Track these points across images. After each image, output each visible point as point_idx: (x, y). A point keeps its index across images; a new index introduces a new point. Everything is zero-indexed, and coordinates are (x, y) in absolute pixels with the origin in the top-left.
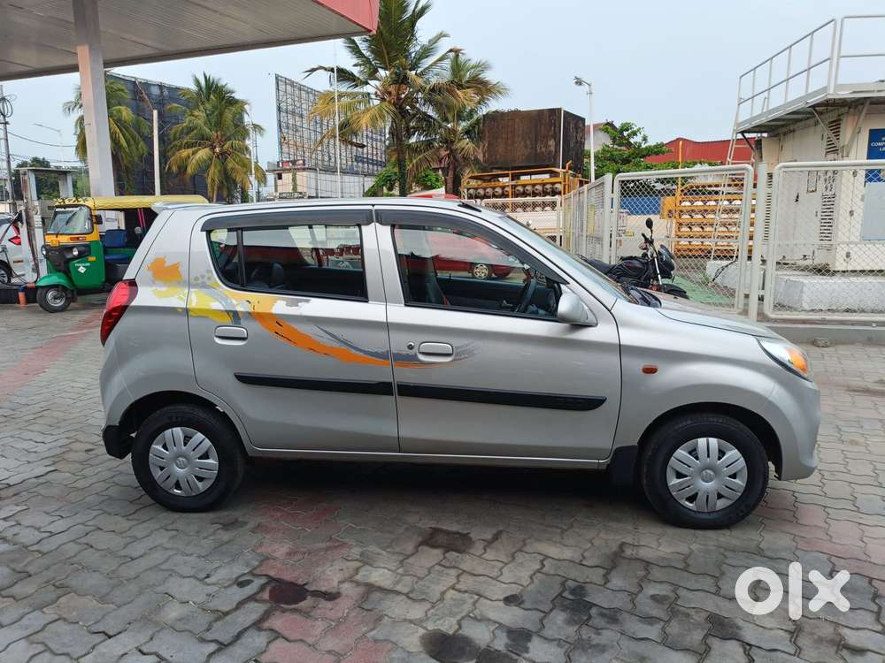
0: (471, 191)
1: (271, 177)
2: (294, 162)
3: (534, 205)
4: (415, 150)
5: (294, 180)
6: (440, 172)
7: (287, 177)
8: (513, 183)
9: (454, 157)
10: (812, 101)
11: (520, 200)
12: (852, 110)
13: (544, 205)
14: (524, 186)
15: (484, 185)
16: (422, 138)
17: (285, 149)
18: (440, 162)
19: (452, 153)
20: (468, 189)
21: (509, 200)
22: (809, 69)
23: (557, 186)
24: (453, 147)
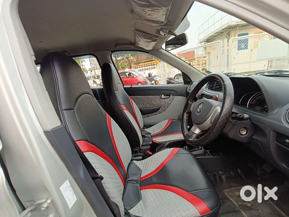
0: (134, 67)
1: (89, 72)
2: (94, 68)
3: (150, 69)
4: (120, 61)
5: (95, 72)
6: (127, 66)
7: (93, 71)
8: (144, 64)
9: (129, 61)
10: (223, 28)
11: (146, 67)
12: (233, 29)
13: (152, 68)
14: (147, 64)
15: (137, 65)
16: (122, 58)
17: (92, 65)
18: (126, 63)
19: (129, 60)
20: (133, 67)
21: (143, 68)
22: (221, 19)
23: (154, 63)
24: (129, 59)
